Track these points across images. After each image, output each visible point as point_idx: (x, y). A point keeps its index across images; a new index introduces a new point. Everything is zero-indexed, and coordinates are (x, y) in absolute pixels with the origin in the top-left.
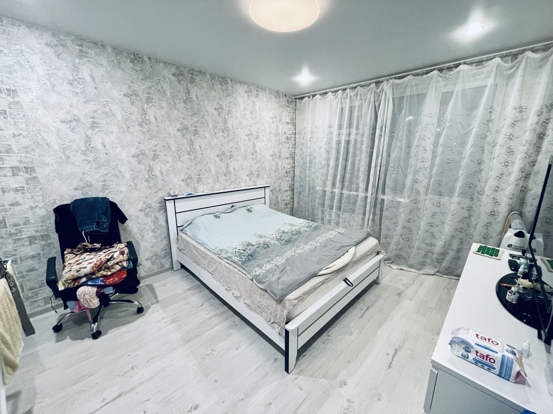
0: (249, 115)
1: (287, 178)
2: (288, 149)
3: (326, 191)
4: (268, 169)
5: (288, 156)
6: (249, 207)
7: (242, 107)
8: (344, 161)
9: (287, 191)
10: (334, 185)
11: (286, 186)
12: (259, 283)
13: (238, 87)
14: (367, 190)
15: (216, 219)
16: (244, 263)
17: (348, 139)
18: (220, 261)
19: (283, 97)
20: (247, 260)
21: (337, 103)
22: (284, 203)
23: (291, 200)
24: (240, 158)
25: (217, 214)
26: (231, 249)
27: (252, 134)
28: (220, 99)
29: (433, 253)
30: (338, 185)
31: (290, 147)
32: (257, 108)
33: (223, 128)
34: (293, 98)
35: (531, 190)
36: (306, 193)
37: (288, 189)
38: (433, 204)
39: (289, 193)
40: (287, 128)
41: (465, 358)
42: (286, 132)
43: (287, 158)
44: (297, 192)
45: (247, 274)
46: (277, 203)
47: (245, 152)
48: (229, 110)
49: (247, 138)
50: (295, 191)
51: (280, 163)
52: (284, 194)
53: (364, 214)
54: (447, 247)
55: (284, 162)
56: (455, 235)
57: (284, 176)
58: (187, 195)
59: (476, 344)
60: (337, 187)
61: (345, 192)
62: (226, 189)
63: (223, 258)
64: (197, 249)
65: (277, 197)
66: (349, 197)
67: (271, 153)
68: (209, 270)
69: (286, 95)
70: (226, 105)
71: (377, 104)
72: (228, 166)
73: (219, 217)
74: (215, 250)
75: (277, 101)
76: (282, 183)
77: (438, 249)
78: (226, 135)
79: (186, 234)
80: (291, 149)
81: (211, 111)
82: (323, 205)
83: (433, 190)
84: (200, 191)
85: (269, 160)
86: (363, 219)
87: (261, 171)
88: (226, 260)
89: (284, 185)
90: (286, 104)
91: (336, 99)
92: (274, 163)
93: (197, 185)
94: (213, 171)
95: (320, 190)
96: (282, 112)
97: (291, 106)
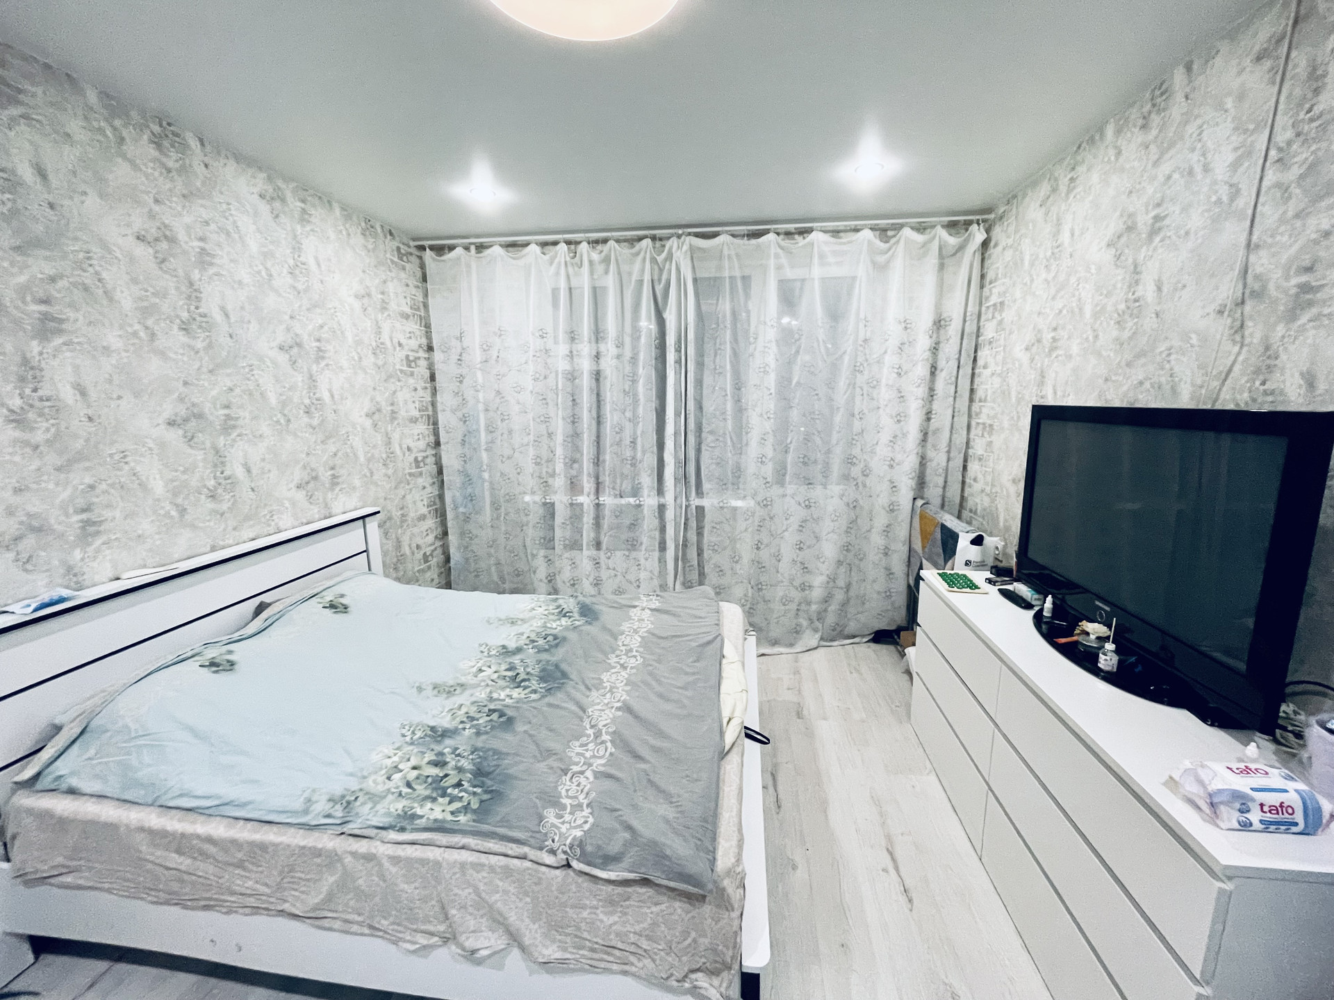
0: (282, 280)
1: (420, 481)
2: (413, 394)
3: (553, 504)
4: (362, 459)
5: (416, 414)
6: (329, 597)
7: (253, 245)
8: (594, 423)
9: (422, 518)
10: (574, 486)
11: (420, 504)
12: (603, 867)
13: (228, 170)
14: (660, 491)
15: (223, 677)
16: (482, 812)
17: (595, 368)
18: (362, 846)
19: (386, 237)
20: (486, 797)
21: (557, 274)
22: (419, 555)
23: (438, 543)
24: (265, 429)
25: (211, 653)
26: (381, 778)
27: (299, 345)
28: (157, 201)
29: (809, 603)
30: (588, 485)
31: (419, 388)
32: (308, 257)
33: (185, 315)
34: (412, 244)
35: (931, 460)
36: (487, 515)
37: (424, 510)
38: (799, 504)
39: (431, 523)
40: (405, 331)
41: (1246, 826)
42: (403, 341)
43: (414, 420)
44: (457, 517)
45: (532, 854)
46: (401, 559)
47: (284, 404)
48: (203, 249)
49: (283, 358)
50: (450, 515)
51: (396, 436)
52: (416, 530)
53: (663, 547)
54: (831, 584)
55: (406, 431)
56: (842, 559)
57: (410, 474)
58: (35, 610)
59: (1252, 789)
60: (586, 490)
61: (607, 500)
62: (223, 548)
63: (372, 832)
64: (180, 844)
65: (398, 541)
66: (619, 512)
67: (367, 406)
68: (286, 906)
69: (391, 234)
70: (188, 228)
71: (659, 289)
72: (219, 459)
73: (232, 664)
74: (306, 812)
75: (370, 247)
76: (409, 497)
77: (817, 593)
78: (199, 345)
79: (72, 792)
80: (421, 392)
81: (120, 241)
82: (549, 543)
83: (797, 476)
84: (97, 578)
85: (364, 429)
86: (662, 561)
87: (342, 467)
88: (393, 835)
89: (415, 502)
90: (396, 259)
91: (551, 263)
92: (379, 439)
93: (78, 554)
94: (158, 487)
95: (535, 502)
96: (385, 282)
97: (408, 266)
